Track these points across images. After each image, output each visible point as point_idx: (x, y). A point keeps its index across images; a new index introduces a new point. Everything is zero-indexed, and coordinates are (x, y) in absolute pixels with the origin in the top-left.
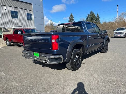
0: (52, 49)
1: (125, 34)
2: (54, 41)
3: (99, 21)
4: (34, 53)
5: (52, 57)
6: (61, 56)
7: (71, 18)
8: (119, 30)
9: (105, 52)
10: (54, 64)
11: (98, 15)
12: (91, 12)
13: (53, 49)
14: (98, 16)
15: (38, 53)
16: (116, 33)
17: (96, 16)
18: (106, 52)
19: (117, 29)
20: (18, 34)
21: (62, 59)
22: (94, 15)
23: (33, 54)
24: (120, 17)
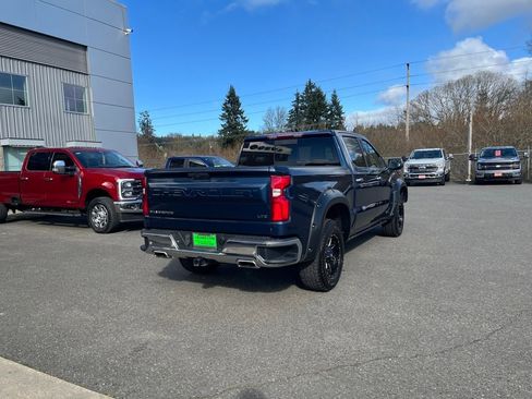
0: (271, 218)
1: (442, 170)
2: (277, 193)
3: (340, 123)
4: (195, 235)
5: (270, 243)
6: (296, 241)
7: (229, 105)
8: (419, 156)
9: (395, 233)
10: (276, 266)
11: (334, 97)
12: (310, 86)
13: (275, 219)
14: (335, 103)
15: (214, 236)
16: (412, 168)
17: (329, 100)
18: (399, 235)
19: (412, 155)
20: (55, 170)
21: (297, 251)
22: (319, 96)
23: (191, 239)
24: (415, 106)
